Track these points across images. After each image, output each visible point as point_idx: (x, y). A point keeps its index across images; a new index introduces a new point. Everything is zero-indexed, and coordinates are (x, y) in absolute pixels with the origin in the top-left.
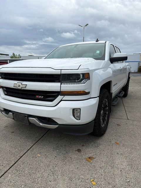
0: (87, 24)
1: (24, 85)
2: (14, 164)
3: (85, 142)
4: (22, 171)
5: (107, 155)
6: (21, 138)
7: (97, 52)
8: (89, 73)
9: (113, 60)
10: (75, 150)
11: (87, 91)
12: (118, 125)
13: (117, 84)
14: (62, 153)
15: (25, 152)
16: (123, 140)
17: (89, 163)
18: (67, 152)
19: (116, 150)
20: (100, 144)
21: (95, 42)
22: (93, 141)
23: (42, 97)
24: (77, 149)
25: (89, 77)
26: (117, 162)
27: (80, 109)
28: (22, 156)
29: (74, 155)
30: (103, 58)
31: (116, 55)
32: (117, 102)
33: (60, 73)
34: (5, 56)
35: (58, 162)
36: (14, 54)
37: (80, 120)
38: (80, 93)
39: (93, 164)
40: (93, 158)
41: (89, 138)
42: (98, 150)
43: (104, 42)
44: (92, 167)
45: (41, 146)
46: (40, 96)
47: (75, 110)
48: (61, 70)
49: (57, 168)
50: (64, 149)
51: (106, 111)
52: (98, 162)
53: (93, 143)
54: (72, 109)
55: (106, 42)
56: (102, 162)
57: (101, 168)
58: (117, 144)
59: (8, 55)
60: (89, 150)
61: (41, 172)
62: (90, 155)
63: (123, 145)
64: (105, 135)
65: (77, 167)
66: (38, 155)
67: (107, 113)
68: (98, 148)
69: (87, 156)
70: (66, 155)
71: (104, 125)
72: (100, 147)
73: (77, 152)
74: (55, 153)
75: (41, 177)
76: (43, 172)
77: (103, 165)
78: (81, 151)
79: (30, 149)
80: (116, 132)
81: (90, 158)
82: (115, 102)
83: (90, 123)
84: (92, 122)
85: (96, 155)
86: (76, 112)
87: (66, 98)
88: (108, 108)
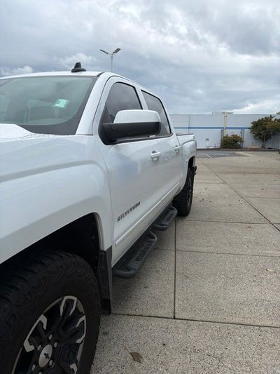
7: (57, 105)
12: (135, 356)
21: (69, 73)
43: (96, 74)
67: (80, 341)
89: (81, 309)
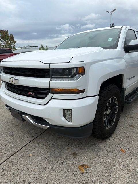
0: (115, 9)
1: (16, 80)
2: (4, 162)
3: (85, 144)
4: (7, 171)
5: (106, 164)
6: (21, 133)
7: (109, 40)
8: (84, 67)
9: (128, 49)
10: (70, 153)
11: (80, 89)
12: (131, 126)
13: (134, 77)
14: (55, 156)
15: (19, 149)
16: (131, 147)
17: (80, 172)
18: (60, 155)
19: (119, 160)
20: (101, 149)
21: (109, 28)
22: (94, 144)
23: (34, 93)
24: (72, 152)
25: (84, 72)
26: (115, 176)
27: (72, 110)
28: (15, 153)
29: (67, 160)
30: (115, 47)
31: (133, 42)
32: (134, 98)
33: (48, 67)
34: (35, 48)
35: (47, 166)
36: (42, 46)
37: (72, 122)
38: (72, 90)
39: (84, 175)
40: (86, 167)
41: (92, 140)
42: (96, 156)
43: (120, 27)
44: (82, 178)
45: (36, 144)
46: (32, 93)
47: (66, 110)
48: (50, 63)
49: (43, 173)
50: (59, 151)
51: (114, 110)
52: (91, 173)
53: (93, 147)
54: (62, 109)
55: (122, 28)
56: (96, 174)
57: (93, 181)
58: (123, 151)
59: (37, 47)
60: (87, 155)
61: (25, 176)
62: (85, 162)
63: (130, 155)
64: (111, 138)
65: (65, 175)
66: (30, 154)
67: (116, 113)
68: (98, 154)
69: (82, 162)
70: (58, 158)
71: (110, 126)
72: (101, 152)
73: (72, 156)
74: (47, 155)
75: (23, 182)
76: (27, 176)
77: (96, 178)
78: (76, 155)
79: (25, 146)
80: (126, 135)
81: (83, 166)
82: (131, 98)
83: (87, 126)
84: (89, 125)
85: (92, 162)
86: (66, 113)
87: (56, 96)
88: (117, 106)
89: (117, 104)
